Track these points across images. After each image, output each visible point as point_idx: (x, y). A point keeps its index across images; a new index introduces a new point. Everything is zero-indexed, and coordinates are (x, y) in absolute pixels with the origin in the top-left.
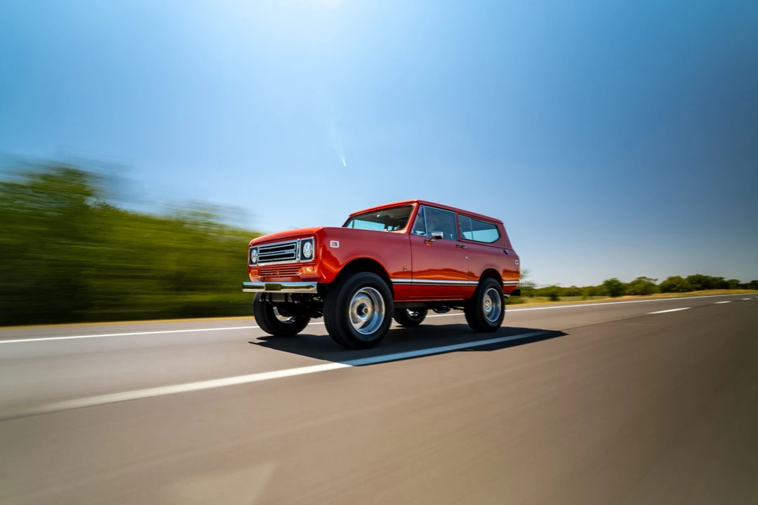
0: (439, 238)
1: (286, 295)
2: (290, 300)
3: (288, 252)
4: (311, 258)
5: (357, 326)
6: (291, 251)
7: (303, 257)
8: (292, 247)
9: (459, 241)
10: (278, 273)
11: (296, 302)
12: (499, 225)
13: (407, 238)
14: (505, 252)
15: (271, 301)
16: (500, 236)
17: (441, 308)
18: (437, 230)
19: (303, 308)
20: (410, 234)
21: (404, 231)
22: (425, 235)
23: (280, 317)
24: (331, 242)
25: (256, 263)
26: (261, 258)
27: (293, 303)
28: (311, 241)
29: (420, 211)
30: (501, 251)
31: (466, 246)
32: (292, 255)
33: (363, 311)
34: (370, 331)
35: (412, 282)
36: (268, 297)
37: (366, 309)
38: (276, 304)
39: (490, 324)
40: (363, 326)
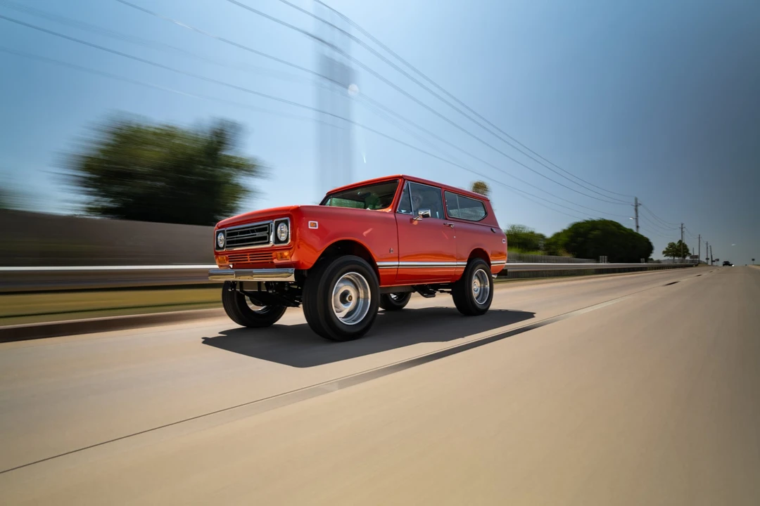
0: (425, 216)
1: (259, 283)
2: (264, 290)
3: (258, 235)
4: (286, 241)
5: (340, 316)
6: (264, 234)
7: (277, 240)
8: (265, 229)
9: (446, 219)
10: (249, 259)
11: (270, 292)
12: (485, 203)
13: (393, 216)
14: (492, 230)
15: (242, 290)
16: (486, 213)
17: (428, 291)
18: (423, 207)
19: (279, 298)
20: (395, 212)
21: (389, 210)
22: (411, 213)
23: (252, 307)
24: (310, 222)
25: (223, 248)
26: (228, 243)
27: (267, 293)
28: (286, 222)
29: (405, 188)
30: (489, 229)
31: (454, 224)
32: (265, 238)
33: (347, 299)
34: (354, 321)
35: (399, 266)
36: (238, 286)
37: (351, 296)
38: (248, 294)
39: (478, 306)
40: (347, 316)
